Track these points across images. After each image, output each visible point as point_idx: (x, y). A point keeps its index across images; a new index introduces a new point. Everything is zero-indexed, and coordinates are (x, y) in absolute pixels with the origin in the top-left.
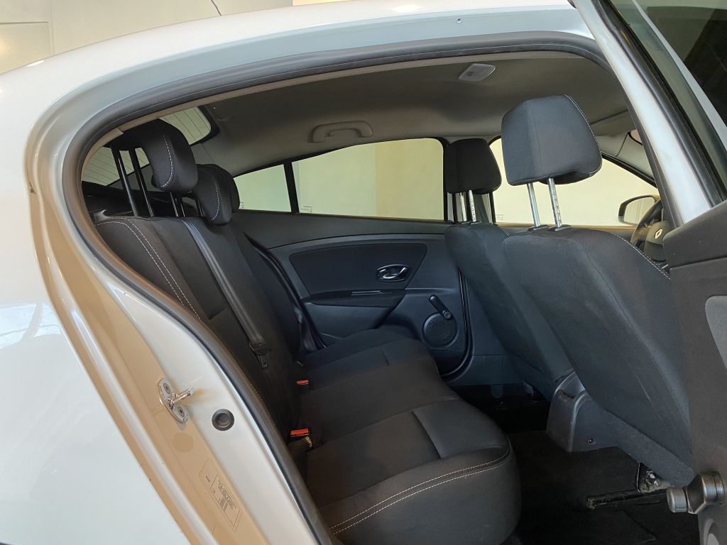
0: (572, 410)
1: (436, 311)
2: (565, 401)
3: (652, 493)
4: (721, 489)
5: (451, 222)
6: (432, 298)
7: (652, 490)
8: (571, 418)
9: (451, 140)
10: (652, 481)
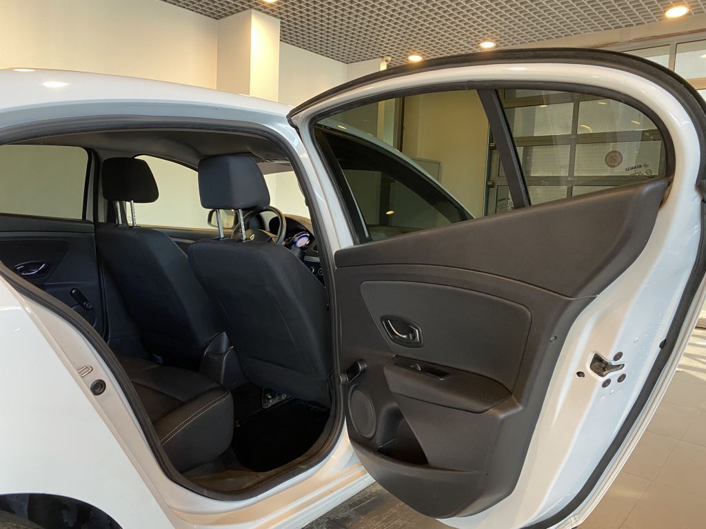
0: (221, 365)
1: (77, 303)
2: (215, 358)
3: (271, 407)
4: (366, 366)
5: (89, 222)
6: (73, 291)
7: (269, 405)
8: (221, 369)
9: (104, 157)
10: (269, 399)
